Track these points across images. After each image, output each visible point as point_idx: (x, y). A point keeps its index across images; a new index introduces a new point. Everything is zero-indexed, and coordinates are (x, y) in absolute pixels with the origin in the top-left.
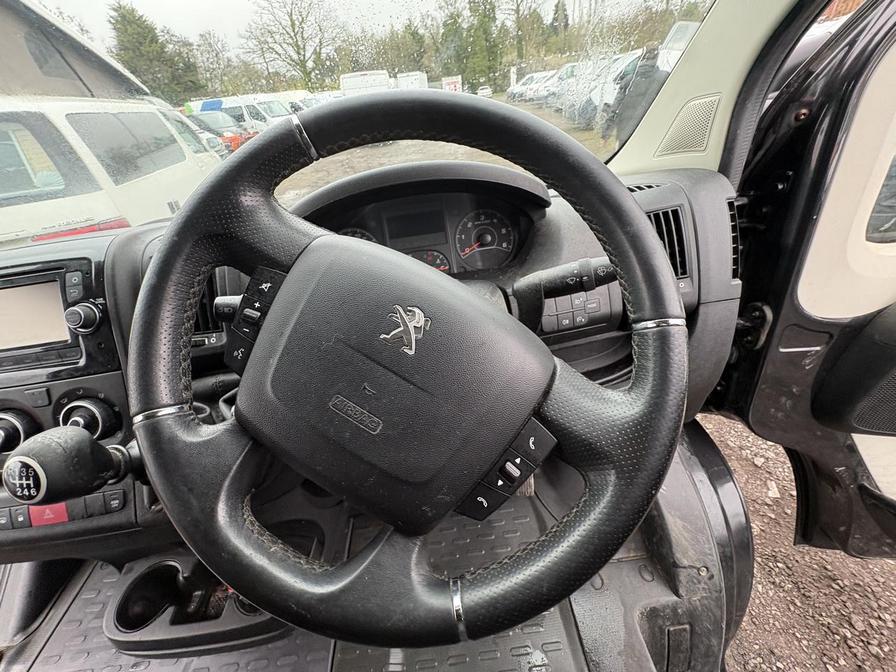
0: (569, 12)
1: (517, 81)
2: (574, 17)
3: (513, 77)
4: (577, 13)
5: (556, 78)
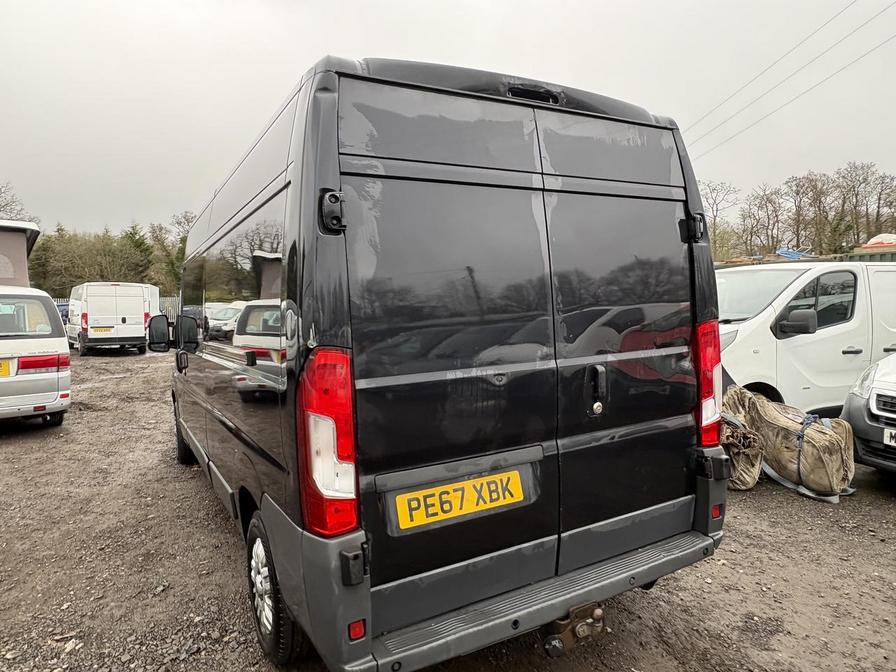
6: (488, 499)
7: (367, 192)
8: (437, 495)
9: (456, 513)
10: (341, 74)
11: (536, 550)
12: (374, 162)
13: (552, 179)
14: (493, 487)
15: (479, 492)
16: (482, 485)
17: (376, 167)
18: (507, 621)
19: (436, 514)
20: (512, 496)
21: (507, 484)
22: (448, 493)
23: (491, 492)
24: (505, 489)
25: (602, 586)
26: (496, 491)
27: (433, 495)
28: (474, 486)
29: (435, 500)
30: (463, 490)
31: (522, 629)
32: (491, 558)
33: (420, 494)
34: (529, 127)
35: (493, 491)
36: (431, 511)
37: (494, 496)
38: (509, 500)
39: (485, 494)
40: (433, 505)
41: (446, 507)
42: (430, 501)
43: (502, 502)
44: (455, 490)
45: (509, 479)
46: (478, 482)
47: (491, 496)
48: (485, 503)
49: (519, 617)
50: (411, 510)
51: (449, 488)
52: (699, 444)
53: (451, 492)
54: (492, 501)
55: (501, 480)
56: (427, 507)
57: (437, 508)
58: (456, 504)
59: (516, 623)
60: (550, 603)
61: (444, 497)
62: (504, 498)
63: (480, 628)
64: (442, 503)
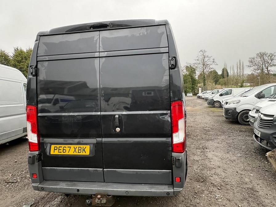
0: (229, 71)
1: (202, 92)
2: (231, 73)
3: (200, 91)
4: (232, 72)
5: (211, 93)
6: (77, 152)
7: (44, 65)
8: (63, 147)
9: (67, 153)
10: (40, 36)
11: (95, 172)
12: (46, 57)
13: (103, 53)
14: (80, 149)
15: (75, 149)
16: (77, 147)
17: (46, 58)
18: (75, 189)
19: (61, 152)
20: (85, 153)
21: (84, 149)
22: (66, 147)
23: (79, 150)
24: (84, 150)
25: (113, 190)
26: (81, 150)
27: (61, 147)
28: (74, 147)
29: (62, 149)
30: (70, 147)
31: (80, 192)
32: (78, 169)
33: (58, 146)
34: (96, 37)
35: (80, 150)
36: (60, 151)
37: (80, 151)
38: (84, 154)
39: (77, 150)
40: (61, 150)
41: (64, 151)
42: (60, 148)
43: (81, 154)
44: (68, 147)
45: (86, 147)
46: (75, 146)
47: (78, 151)
48: (76, 153)
49: (80, 189)
50: (55, 149)
51: (67, 146)
52: (172, 151)
53: (67, 147)
54: (78, 152)
55: (83, 147)
56: (59, 150)
57: (62, 151)
58: (67, 151)
59: (78, 190)
60: (91, 188)
61: (65, 148)
62: (83, 152)
63: (67, 187)
64: (63, 150)
